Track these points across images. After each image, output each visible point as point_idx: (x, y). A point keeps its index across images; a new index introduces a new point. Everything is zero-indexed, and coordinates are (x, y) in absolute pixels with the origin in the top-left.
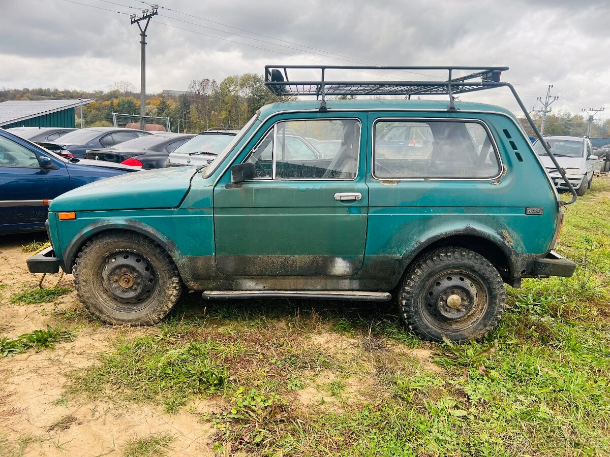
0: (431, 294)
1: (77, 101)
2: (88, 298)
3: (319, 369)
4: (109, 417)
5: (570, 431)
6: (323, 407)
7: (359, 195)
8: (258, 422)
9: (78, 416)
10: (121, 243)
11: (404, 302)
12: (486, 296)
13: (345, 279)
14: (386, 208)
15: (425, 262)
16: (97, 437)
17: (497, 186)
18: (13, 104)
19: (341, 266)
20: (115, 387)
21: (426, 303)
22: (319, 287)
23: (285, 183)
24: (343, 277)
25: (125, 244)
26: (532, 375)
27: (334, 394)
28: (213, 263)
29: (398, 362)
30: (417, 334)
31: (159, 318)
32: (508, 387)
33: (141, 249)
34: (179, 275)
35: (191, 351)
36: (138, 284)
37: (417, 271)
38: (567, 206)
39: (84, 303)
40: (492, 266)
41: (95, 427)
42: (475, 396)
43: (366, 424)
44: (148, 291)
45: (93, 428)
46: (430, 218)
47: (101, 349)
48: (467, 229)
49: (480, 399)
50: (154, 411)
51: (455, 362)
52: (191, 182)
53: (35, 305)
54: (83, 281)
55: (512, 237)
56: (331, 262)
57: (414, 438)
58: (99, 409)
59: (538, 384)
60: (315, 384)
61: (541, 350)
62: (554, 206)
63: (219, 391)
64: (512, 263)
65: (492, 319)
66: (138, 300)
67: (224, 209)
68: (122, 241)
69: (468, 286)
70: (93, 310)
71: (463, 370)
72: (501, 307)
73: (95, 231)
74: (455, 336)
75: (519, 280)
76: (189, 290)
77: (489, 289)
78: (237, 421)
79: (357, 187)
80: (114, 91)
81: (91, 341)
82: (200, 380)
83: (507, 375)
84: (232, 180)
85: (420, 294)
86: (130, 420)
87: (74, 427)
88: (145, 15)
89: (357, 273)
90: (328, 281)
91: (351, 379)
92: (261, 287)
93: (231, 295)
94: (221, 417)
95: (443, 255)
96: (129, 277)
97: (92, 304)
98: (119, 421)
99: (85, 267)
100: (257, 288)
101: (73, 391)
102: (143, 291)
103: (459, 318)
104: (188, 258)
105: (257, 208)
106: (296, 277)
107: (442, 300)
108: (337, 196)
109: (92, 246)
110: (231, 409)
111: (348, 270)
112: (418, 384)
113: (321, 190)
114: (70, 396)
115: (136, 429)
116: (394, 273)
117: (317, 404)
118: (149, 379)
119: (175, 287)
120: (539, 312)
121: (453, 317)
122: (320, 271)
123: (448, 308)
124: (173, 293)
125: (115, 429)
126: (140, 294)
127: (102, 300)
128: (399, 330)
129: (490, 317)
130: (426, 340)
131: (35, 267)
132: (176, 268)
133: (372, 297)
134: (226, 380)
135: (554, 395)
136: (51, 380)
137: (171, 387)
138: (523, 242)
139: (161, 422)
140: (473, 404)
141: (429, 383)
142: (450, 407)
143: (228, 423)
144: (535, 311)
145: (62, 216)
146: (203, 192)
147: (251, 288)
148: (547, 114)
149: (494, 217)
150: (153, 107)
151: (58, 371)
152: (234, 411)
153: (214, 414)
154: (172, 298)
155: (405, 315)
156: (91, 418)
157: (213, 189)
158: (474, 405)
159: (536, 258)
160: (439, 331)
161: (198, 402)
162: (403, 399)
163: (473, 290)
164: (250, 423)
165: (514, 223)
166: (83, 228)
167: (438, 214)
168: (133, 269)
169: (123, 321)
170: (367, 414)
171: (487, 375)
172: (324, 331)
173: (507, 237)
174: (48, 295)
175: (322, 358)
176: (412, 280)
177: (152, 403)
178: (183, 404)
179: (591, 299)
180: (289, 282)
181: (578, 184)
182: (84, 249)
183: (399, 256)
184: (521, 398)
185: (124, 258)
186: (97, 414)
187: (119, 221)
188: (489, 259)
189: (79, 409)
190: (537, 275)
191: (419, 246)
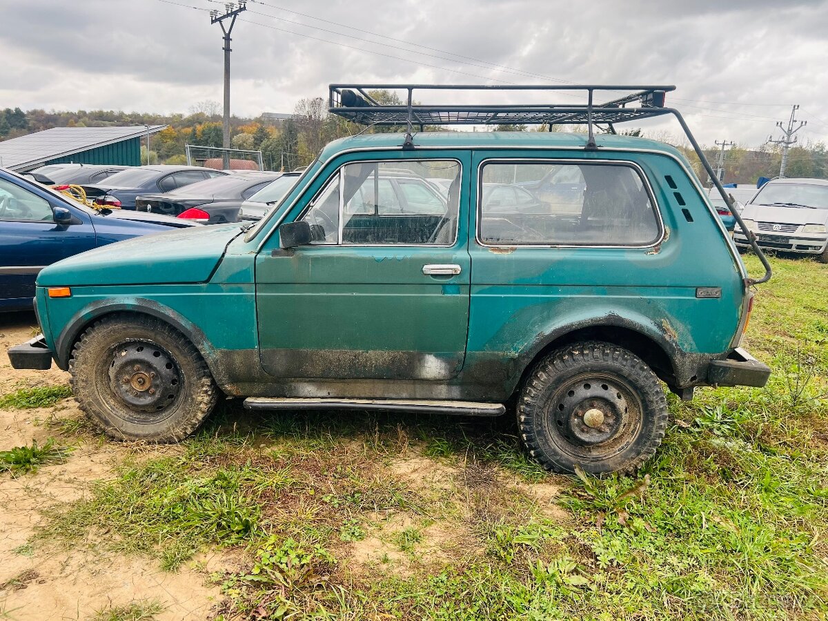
0: (561, 407)
1: (142, 128)
2: (89, 404)
3: (392, 511)
4: (84, 574)
5: (737, 611)
6: (384, 566)
7: (458, 267)
8: (285, 586)
9: (43, 572)
10: (133, 330)
11: (523, 418)
12: (640, 413)
13: (441, 384)
14: (495, 287)
15: (552, 362)
16: (59, 602)
17: (656, 256)
18: (61, 132)
19: (433, 367)
20: (104, 530)
21: (555, 420)
22: (404, 395)
23: (356, 249)
24: (437, 382)
25: (138, 331)
26: (696, 526)
27: (403, 548)
28: (257, 359)
29: (508, 503)
30: (542, 463)
31: (185, 433)
32: (657, 544)
33: (160, 338)
34: (210, 376)
35: (217, 482)
36: (157, 386)
37: (541, 375)
38: (757, 286)
39: (84, 410)
40: (649, 369)
41: (61, 588)
42: (606, 556)
43: (439, 594)
44: (171, 396)
45: (58, 589)
46: (559, 301)
47: (99, 475)
48: (611, 317)
49: (611, 561)
50: (146, 568)
51: (589, 504)
52: (226, 248)
53: (28, 411)
54: (83, 381)
55: (676, 330)
56: (419, 360)
57: (503, 616)
58: (72, 562)
59: (701, 540)
60: (381, 533)
61: (718, 488)
62: (739, 285)
63: (242, 541)
64: (676, 366)
65: (648, 444)
66: (159, 408)
67: (270, 285)
68: (133, 328)
69: (613, 397)
70: (96, 420)
71: (598, 517)
72: (660, 427)
73: (96, 314)
74: (595, 467)
75: (690, 390)
76: (227, 396)
77: (643, 401)
78: (257, 585)
79: (454, 256)
80: (197, 115)
81: (89, 464)
82: (219, 525)
83: (660, 526)
84: (281, 245)
85: (545, 407)
86: (111, 579)
87: (33, 587)
88: (229, 12)
89: (456, 377)
90: (418, 386)
91: (434, 526)
92: (324, 393)
93: (280, 404)
94: (236, 578)
95: (577, 353)
96: (144, 377)
97: (94, 412)
98: (95, 580)
99: (85, 362)
100: (319, 395)
101: (45, 534)
102: (163, 395)
103: (601, 442)
104: (221, 352)
105: (316, 284)
106: (372, 380)
107: (577, 415)
108: (429, 269)
109: (94, 334)
110: (253, 567)
111: (443, 372)
112: (528, 536)
113: (404, 261)
114: (39, 542)
115: (115, 593)
116: (509, 377)
117: (377, 561)
118: (149, 521)
119: (206, 392)
120: (727, 432)
121: (593, 440)
122: (405, 372)
123: (585, 428)
124: (203, 399)
125: (87, 591)
126: (159, 399)
127: (109, 406)
128: (518, 457)
129: (645, 442)
130: (555, 472)
131: (20, 360)
132: (206, 366)
133: (476, 411)
134: (255, 525)
135: (722, 557)
136: (21, 517)
137: (178, 534)
138: (692, 336)
139: (153, 583)
140: (601, 567)
141: (544, 535)
142: (566, 572)
143: (244, 588)
144: (722, 432)
145: (53, 292)
146: (241, 261)
147: (311, 396)
148: (790, 145)
149: (649, 301)
150: (247, 136)
151: (33, 506)
152: (256, 571)
153: (228, 573)
154: (201, 406)
155: (524, 435)
156: (58, 575)
157: (255, 257)
158: (603, 568)
159: (711, 360)
160: (572, 459)
161: (210, 555)
162: (500, 558)
163: (621, 404)
164: (274, 589)
165: (680, 311)
166: (81, 309)
167: (569, 296)
168: (149, 366)
169: (137, 436)
170: (444, 578)
171: (628, 526)
172: (412, 455)
173: (668, 329)
174: (48, 397)
175: (398, 496)
176: (534, 387)
177: (145, 556)
178: (189, 558)
179: (806, 416)
180: (364, 387)
181: (821, 247)
182: (83, 337)
183: (514, 354)
184: (673, 560)
185: (138, 350)
186: (68, 570)
187: (128, 300)
188: (643, 360)
189: (45, 560)
190: (713, 383)
191: (542, 340)
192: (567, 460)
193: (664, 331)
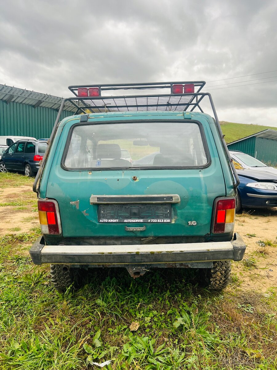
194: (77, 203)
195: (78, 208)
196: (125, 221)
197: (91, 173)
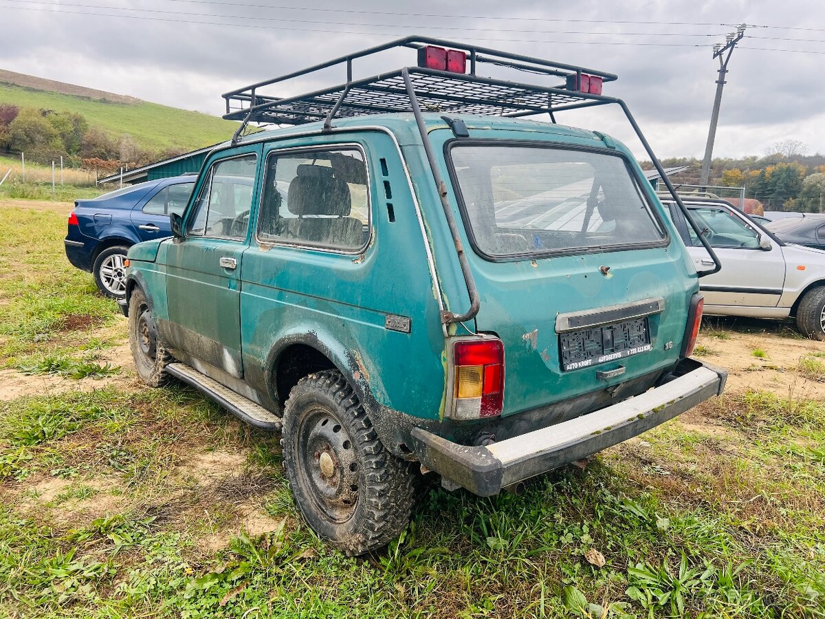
7: (234, 262)
14: (253, 286)
19: (229, 362)
48: (312, 336)
56: (222, 353)
67: (171, 267)
88: (729, 42)
89: (243, 378)
105: (184, 269)
108: (222, 261)
111: (234, 369)
113: (214, 252)
122: (219, 363)
138: (383, 382)
149: (344, 324)
159: (414, 425)
165: (369, 343)
167: (291, 304)
173: (361, 366)
183: (263, 363)
192: (309, 506)
193: (356, 367)
194: (534, 334)
195: (535, 347)
196: (600, 361)
197: (535, 265)
